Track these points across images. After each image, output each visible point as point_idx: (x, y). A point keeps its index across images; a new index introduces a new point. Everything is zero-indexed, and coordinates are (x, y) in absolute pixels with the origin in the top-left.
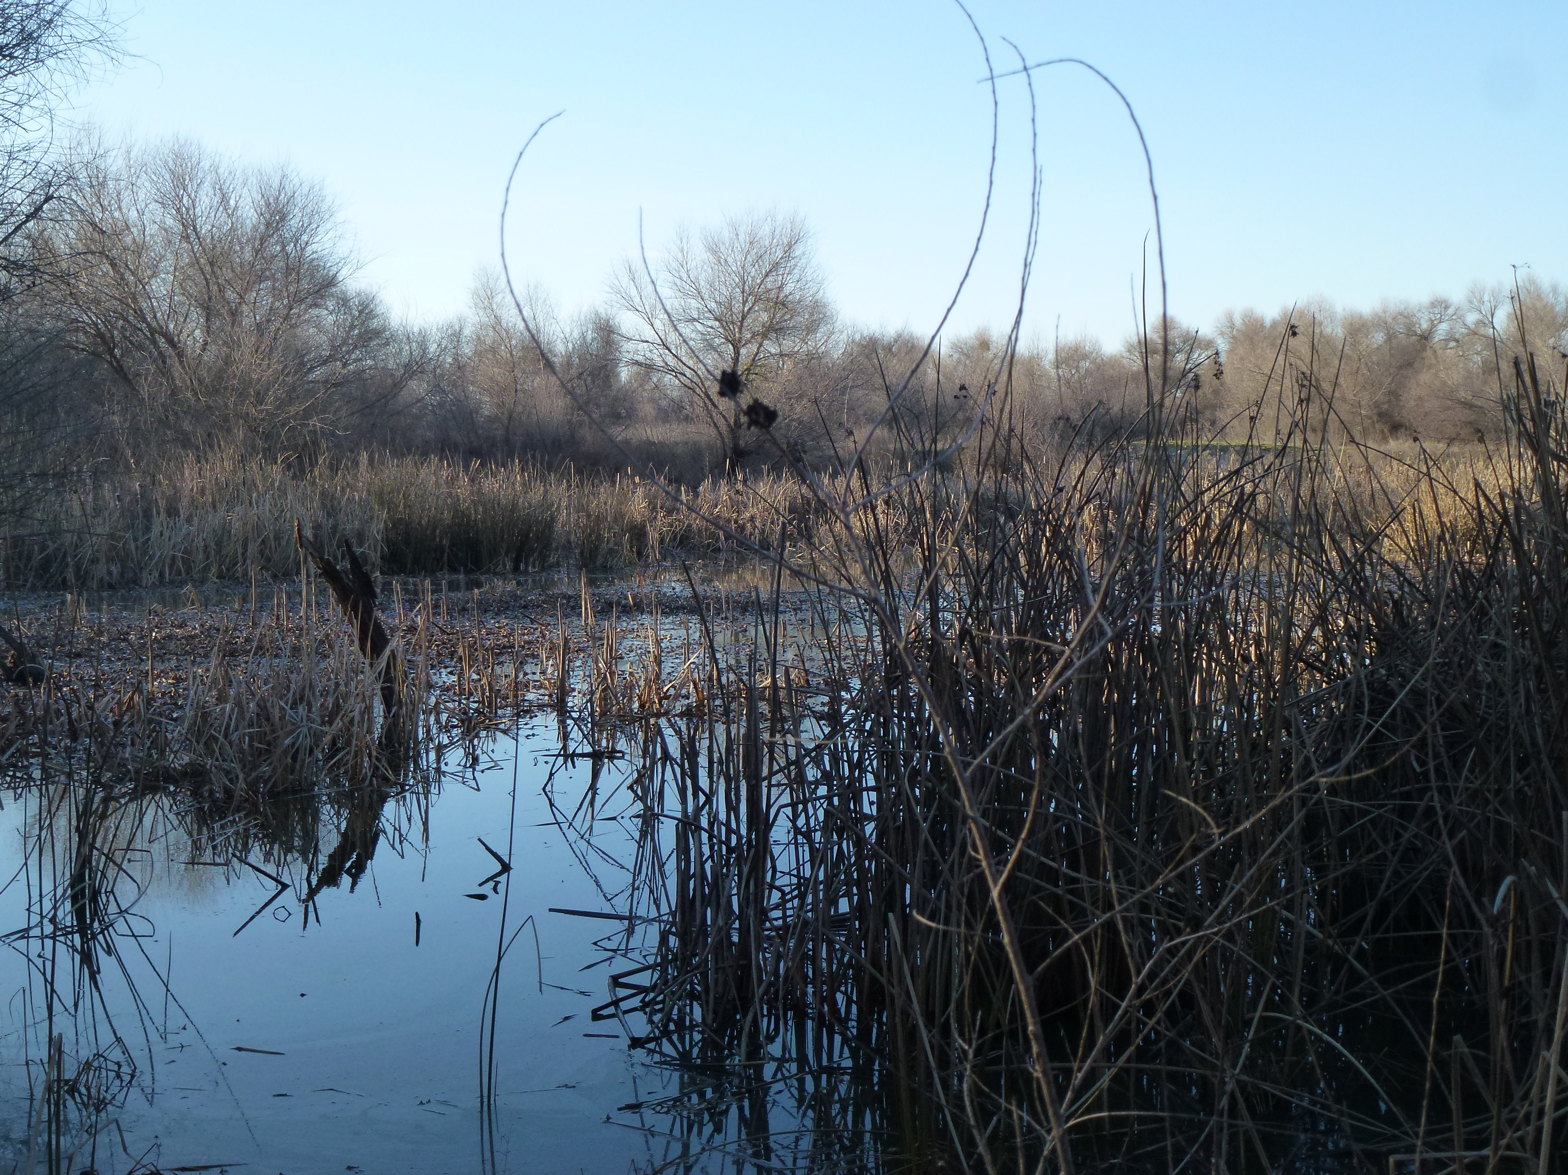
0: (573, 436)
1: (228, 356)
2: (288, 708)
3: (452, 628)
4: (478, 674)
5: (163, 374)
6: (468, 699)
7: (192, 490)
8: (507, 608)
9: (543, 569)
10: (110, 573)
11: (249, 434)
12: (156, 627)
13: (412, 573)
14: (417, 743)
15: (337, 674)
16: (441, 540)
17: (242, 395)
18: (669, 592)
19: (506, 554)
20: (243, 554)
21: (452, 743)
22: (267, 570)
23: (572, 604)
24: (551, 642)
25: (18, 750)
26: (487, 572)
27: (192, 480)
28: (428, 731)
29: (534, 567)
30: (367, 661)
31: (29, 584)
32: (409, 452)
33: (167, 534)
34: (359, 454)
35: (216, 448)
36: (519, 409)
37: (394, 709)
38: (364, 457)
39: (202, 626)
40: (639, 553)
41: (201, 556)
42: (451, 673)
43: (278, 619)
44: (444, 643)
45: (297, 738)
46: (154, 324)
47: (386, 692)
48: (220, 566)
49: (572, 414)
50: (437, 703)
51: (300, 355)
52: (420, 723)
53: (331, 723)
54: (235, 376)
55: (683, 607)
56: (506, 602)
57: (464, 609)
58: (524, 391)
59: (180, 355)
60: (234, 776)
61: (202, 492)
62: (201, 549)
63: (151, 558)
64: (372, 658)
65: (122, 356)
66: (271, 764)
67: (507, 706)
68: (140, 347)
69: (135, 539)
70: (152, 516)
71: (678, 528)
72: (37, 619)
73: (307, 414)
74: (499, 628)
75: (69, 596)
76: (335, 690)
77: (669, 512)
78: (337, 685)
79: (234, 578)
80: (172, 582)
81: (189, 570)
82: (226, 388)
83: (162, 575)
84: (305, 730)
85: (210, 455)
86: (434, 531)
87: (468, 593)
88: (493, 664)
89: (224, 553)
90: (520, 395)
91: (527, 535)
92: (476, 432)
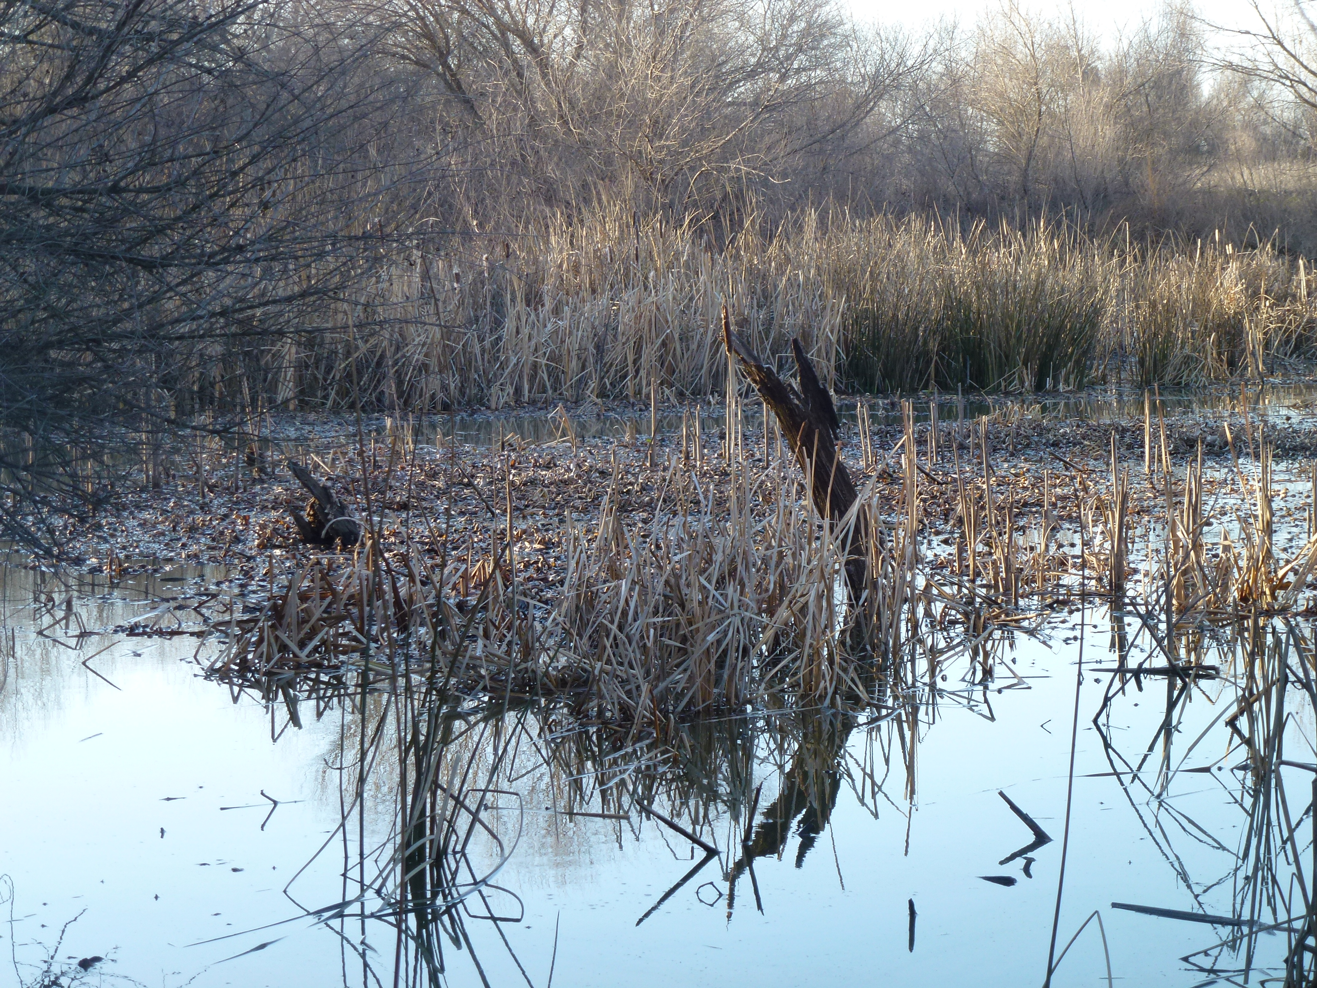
0: (1127, 184)
1: (613, 65)
2: (711, 588)
3: (946, 474)
4: (988, 544)
5: (519, 93)
6: (973, 581)
7: (560, 266)
8: (1028, 446)
9: (1080, 387)
10: (445, 388)
11: (643, 183)
12: (513, 466)
13: (882, 392)
14: (898, 647)
15: (781, 539)
16: (925, 343)
17: (633, 124)
18: (1280, 423)
19: (1025, 364)
20: (635, 362)
21: (950, 648)
22: (671, 386)
23: (1127, 440)
24: (1099, 499)
25: (324, 642)
26: (996, 390)
27: (561, 252)
28: (915, 626)
29: (1067, 382)
30: (826, 522)
31: (329, 403)
32: (879, 209)
33: (525, 331)
34: (803, 211)
35: (595, 203)
36: (1044, 141)
37: (865, 594)
38: (811, 217)
39: (579, 466)
40: (1232, 363)
41: (574, 364)
42: (946, 542)
43: (687, 458)
44: (934, 497)
45: (725, 633)
46: (507, 18)
47: (852, 568)
48: (602, 378)
49: (1127, 149)
50: (928, 587)
51: (715, 64)
52: (903, 617)
53: (771, 612)
54: (622, 96)
55: (1304, 448)
56: (1027, 437)
57: (962, 447)
58: (1052, 115)
59: (544, 65)
60: (633, 686)
61: (576, 269)
62: (573, 354)
63: (502, 367)
64: (832, 517)
65: (459, 66)
66: (685, 670)
67: (1032, 594)
68: (485, 53)
69: (481, 340)
70: (503, 305)
71: (1295, 325)
72: (344, 454)
73: (728, 152)
74: (1016, 475)
75: (388, 422)
76: (778, 564)
77: (1280, 300)
78: (781, 555)
79: (621, 397)
80: (532, 402)
81: (557, 384)
82: (608, 113)
83: (518, 391)
84: (737, 621)
85: (586, 213)
86: (917, 329)
87: (968, 423)
88: (1011, 529)
89: (606, 359)
90: (1046, 119)
91: (1057, 336)
92: (976, 177)
